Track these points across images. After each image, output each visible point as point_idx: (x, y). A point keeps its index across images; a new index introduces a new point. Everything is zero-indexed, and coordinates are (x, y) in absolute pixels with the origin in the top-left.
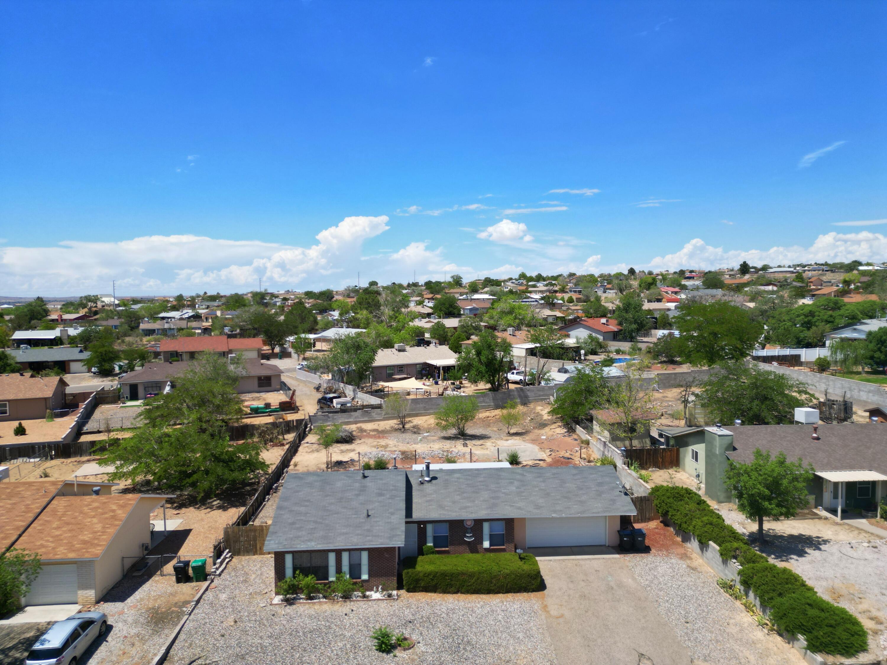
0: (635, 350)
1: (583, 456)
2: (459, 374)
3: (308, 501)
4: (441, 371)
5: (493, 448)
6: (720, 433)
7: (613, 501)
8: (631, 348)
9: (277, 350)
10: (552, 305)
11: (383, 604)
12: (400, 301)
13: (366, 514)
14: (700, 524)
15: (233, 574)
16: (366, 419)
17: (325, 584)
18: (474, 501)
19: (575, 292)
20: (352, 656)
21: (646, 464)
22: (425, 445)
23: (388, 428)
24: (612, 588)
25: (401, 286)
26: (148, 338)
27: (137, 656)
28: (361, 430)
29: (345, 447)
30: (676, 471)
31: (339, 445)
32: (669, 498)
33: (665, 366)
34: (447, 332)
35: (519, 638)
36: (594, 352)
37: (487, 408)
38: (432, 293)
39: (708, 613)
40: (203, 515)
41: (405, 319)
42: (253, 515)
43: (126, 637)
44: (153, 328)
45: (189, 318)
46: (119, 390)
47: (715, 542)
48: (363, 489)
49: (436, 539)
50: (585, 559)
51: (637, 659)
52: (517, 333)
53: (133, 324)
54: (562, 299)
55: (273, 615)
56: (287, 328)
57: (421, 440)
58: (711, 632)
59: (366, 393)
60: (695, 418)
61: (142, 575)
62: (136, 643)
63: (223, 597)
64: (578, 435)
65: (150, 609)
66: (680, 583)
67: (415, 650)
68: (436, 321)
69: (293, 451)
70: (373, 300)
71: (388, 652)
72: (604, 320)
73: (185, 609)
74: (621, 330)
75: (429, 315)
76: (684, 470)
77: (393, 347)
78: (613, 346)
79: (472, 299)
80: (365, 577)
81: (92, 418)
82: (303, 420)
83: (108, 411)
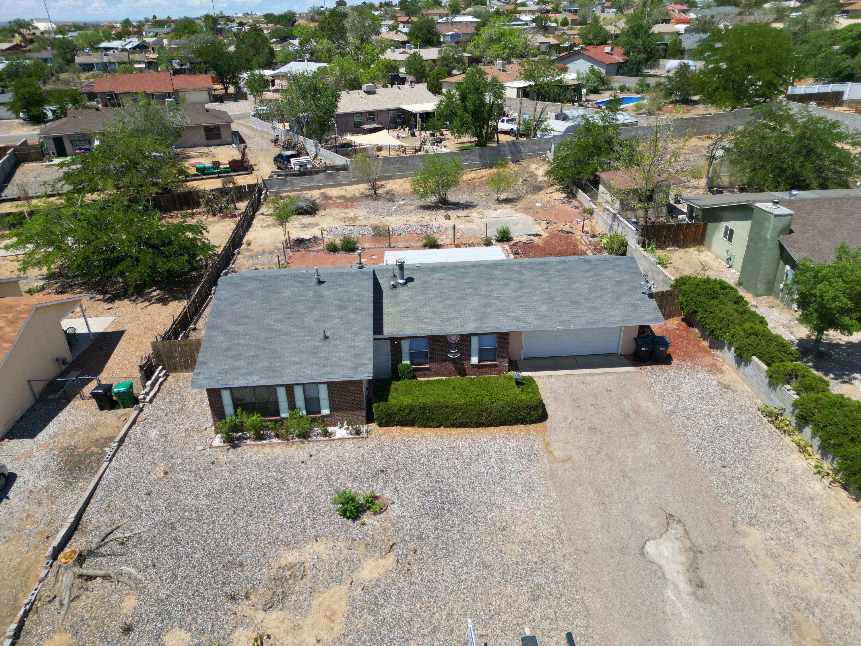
0: (644, 88)
1: (586, 229)
2: (440, 123)
3: (248, 317)
4: (419, 119)
5: (479, 221)
6: (777, 212)
7: (635, 306)
8: (638, 84)
9: (231, 89)
10: (545, 30)
11: (349, 445)
12: (370, 26)
13: (322, 335)
14: (742, 334)
15: (168, 399)
16: (331, 183)
17: (276, 421)
18: (459, 311)
19: (570, 11)
20: (309, 522)
21: (665, 243)
22: (400, 217)
23: (357, 194)
24: (628, 416)
25: (372, 7)
26: (87, 74)
27: (44, 521)
28: (326, 197)
29: (306, 219)
30: (699, 251)
31: (300, 217)
32: (699, 295)
33: (679, 107)
34: (425, 66)
35: (516, 493)
36: (595, 91)
37: (472, 167)
38: (408, 15)
39: (750, 452)
40: (139, 310)
41: (373, 50)
42: (195, 314)
43: (31, 491)
44: (91, 62)
45: (134, 48)
46: (42, 145)
47: (760, 358)
48: (319, 300)
49: (413, 356)
50: (594, 374)
51: (665, 522)
52: (508, 67)
53: (68, 57)
54: (556, 21)
55: (213, 463)
56: (238, 62)
57: (396, 211)
58: (756, 482)
59: (330, 149)
60: (719, 177)
61: (60, 398)
62: (44, 501)
63: (153, 433)
64: (580, 202)
65: (65, 449)
66: (711, 408)
67: (388, 513)
68: (412, 52)
69: (245, 225)
70: (337, 25)
71: (355, 518)
72: (608, 49)
73: (107, 449)
74: (627, 61)
75: (403, 44)
76: (709, 249)
77: (360, 88)
78: (618, 81)
79: (453, 23)
80: (326, 411)
81: (12, 181)
82: (256, 185)
83: (32, 171)
